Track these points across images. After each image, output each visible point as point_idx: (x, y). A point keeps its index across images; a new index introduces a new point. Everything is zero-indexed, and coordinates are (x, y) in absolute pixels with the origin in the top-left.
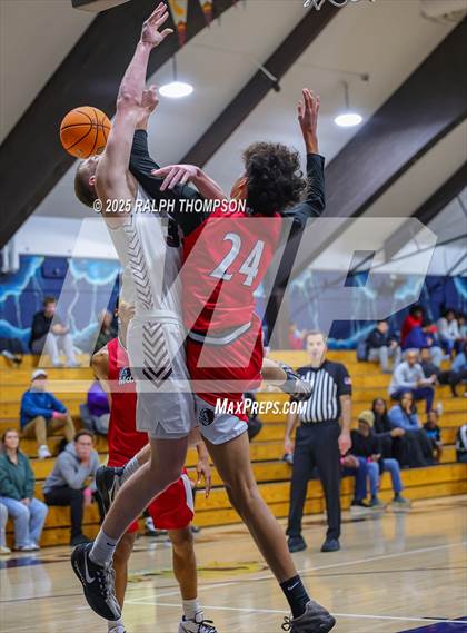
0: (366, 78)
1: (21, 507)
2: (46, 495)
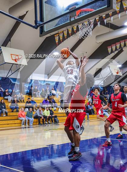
0: (86, 53)
1: (30, 119)
2: (34, 117)
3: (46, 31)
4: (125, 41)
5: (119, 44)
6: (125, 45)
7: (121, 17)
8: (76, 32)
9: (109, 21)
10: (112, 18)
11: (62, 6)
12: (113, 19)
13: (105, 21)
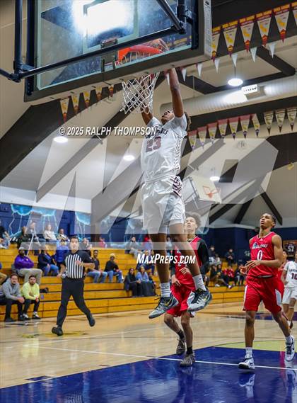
3: (40, 89)
4: (228, 123)
5: (216, 128)
6: (228, 131)
7: (220, 65)
8: (114, 92)
9: (193, 71)
10: (200, 67)
11: (85, 35)
12: (202, 70)
13: (184, 72)
